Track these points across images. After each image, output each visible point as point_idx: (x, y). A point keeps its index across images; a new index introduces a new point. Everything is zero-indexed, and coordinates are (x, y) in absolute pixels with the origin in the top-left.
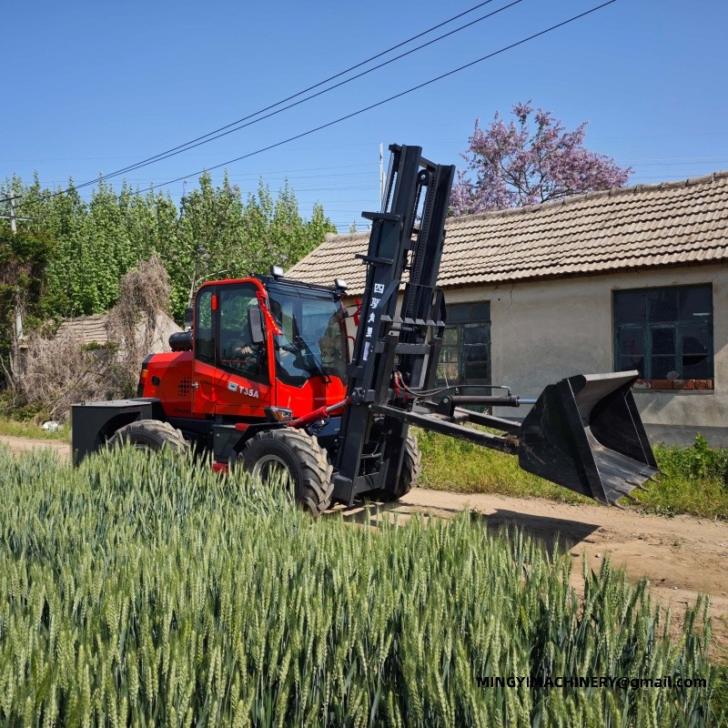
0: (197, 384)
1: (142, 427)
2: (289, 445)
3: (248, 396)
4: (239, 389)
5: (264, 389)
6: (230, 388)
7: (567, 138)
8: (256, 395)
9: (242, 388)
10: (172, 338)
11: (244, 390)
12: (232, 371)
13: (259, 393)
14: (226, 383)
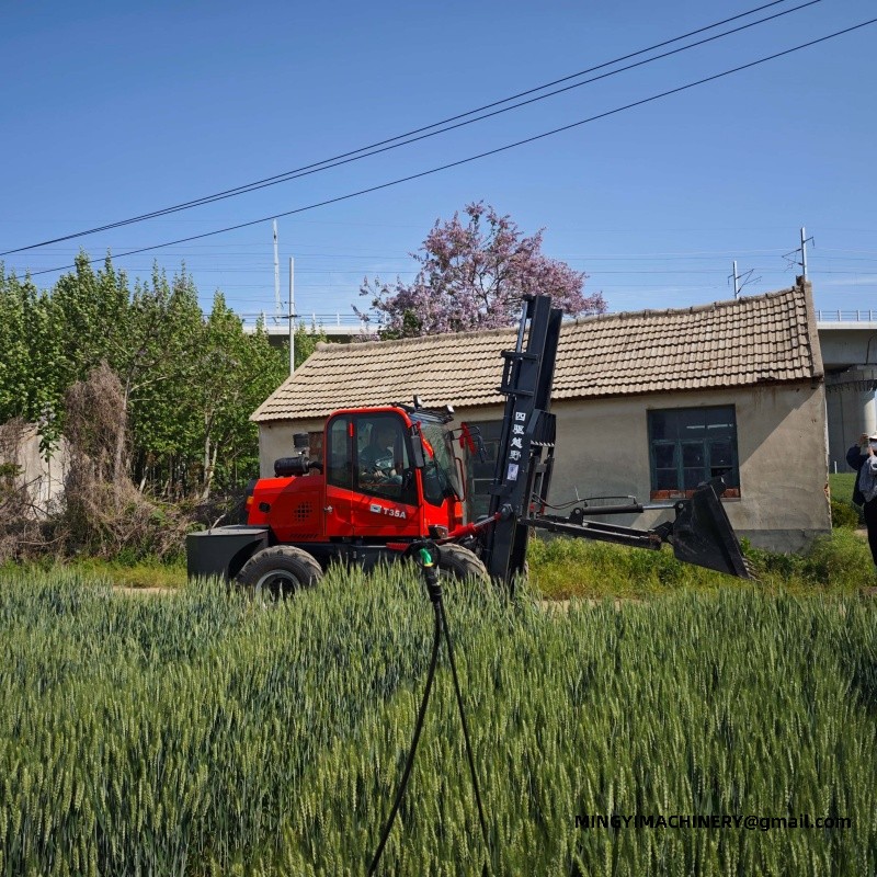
0: (330, 508)
1: (280, 552)
2: (457, 558)
3: (394, 517)
4: (383, 510)
5: (411, 509)
6: (372, 510)
7: (526, 243)
8: (403, 515)
9: (386, 509)
10: (277, 463)
11: (389, 512)
12: (371, 494)
13: (406, 514)
14: (368, 506)
